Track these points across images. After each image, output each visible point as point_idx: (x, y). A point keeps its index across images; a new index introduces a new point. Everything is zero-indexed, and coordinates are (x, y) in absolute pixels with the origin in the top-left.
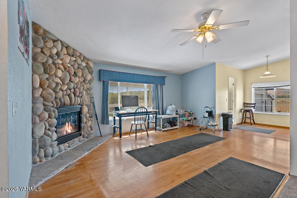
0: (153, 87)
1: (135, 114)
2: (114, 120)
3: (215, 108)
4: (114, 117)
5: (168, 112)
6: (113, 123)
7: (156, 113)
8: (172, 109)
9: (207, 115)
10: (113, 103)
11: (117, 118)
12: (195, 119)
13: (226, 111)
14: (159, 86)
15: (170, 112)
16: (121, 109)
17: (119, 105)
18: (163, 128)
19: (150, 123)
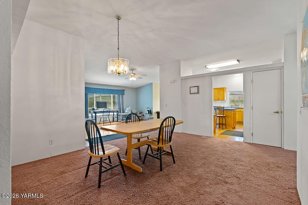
0: (117, 96)
1: (103, 112)
2: (92, 116)
3: (152, 108)
4: (92, 114)
5: (126, 111)
6: (91, 118)
7: (117, 112)
8: (128, 110)
9: (147, 112)
10: (91, 106)
11: (94, 115)
12: (143, 115)
13: (159, 110)
14: (121, 96)
15: (128, 111)
16: (96, 110)
17: (95, 108)
18: (122, 120)
19: (114, 118)
